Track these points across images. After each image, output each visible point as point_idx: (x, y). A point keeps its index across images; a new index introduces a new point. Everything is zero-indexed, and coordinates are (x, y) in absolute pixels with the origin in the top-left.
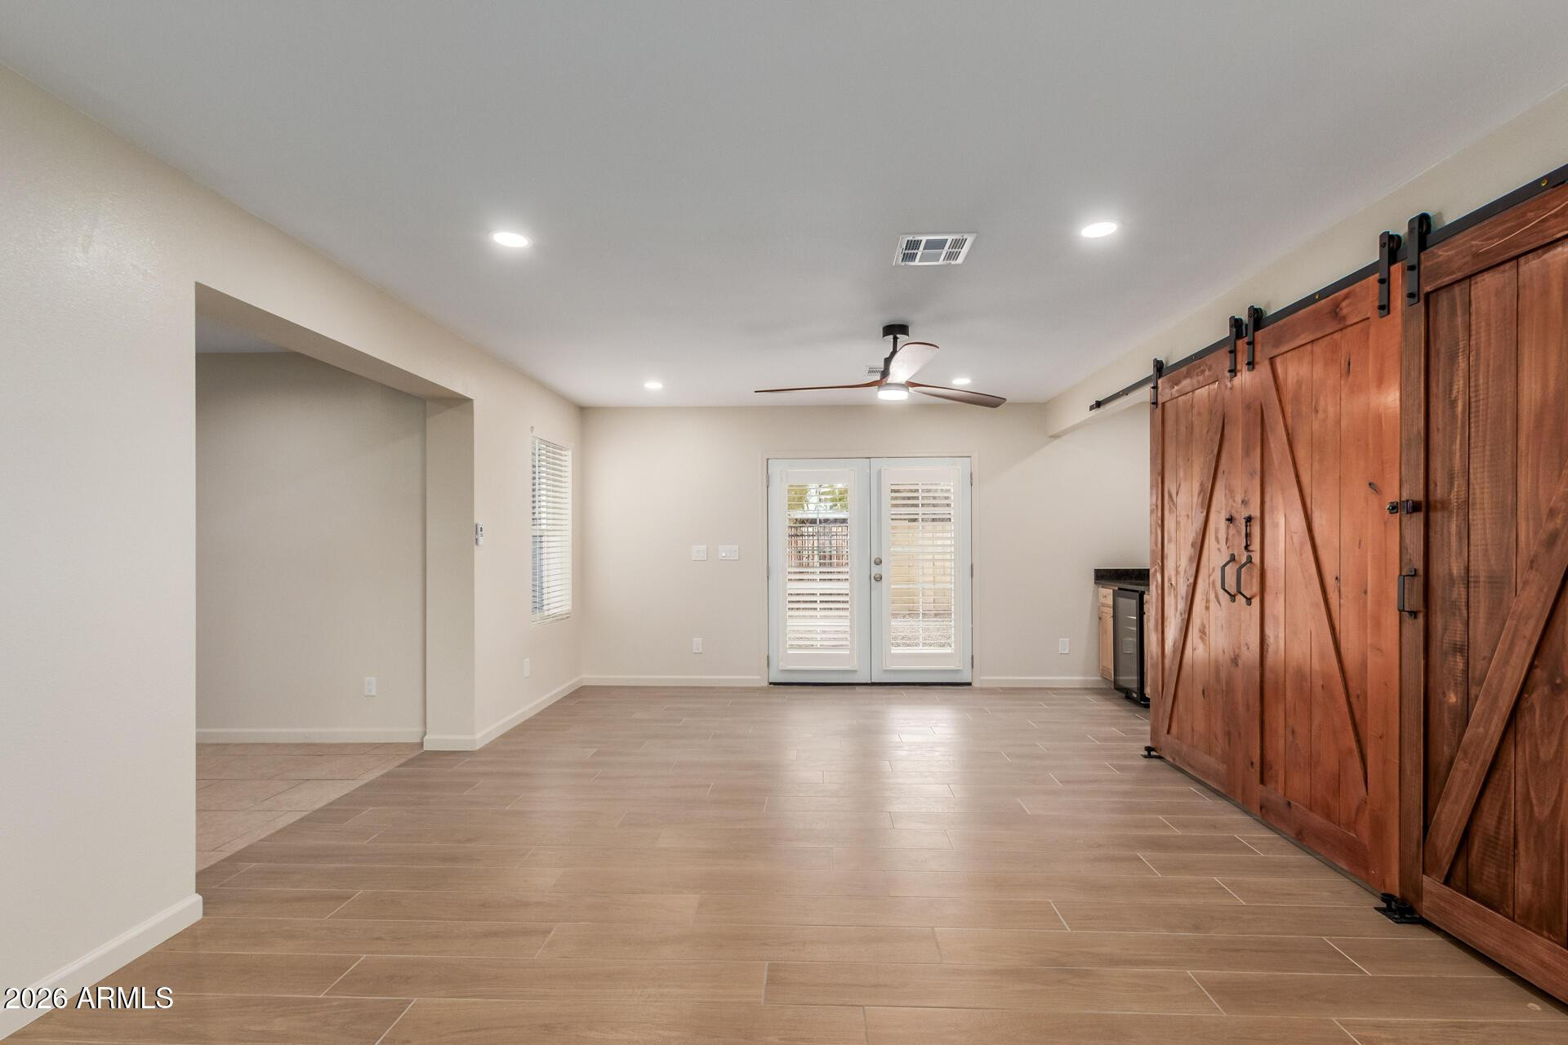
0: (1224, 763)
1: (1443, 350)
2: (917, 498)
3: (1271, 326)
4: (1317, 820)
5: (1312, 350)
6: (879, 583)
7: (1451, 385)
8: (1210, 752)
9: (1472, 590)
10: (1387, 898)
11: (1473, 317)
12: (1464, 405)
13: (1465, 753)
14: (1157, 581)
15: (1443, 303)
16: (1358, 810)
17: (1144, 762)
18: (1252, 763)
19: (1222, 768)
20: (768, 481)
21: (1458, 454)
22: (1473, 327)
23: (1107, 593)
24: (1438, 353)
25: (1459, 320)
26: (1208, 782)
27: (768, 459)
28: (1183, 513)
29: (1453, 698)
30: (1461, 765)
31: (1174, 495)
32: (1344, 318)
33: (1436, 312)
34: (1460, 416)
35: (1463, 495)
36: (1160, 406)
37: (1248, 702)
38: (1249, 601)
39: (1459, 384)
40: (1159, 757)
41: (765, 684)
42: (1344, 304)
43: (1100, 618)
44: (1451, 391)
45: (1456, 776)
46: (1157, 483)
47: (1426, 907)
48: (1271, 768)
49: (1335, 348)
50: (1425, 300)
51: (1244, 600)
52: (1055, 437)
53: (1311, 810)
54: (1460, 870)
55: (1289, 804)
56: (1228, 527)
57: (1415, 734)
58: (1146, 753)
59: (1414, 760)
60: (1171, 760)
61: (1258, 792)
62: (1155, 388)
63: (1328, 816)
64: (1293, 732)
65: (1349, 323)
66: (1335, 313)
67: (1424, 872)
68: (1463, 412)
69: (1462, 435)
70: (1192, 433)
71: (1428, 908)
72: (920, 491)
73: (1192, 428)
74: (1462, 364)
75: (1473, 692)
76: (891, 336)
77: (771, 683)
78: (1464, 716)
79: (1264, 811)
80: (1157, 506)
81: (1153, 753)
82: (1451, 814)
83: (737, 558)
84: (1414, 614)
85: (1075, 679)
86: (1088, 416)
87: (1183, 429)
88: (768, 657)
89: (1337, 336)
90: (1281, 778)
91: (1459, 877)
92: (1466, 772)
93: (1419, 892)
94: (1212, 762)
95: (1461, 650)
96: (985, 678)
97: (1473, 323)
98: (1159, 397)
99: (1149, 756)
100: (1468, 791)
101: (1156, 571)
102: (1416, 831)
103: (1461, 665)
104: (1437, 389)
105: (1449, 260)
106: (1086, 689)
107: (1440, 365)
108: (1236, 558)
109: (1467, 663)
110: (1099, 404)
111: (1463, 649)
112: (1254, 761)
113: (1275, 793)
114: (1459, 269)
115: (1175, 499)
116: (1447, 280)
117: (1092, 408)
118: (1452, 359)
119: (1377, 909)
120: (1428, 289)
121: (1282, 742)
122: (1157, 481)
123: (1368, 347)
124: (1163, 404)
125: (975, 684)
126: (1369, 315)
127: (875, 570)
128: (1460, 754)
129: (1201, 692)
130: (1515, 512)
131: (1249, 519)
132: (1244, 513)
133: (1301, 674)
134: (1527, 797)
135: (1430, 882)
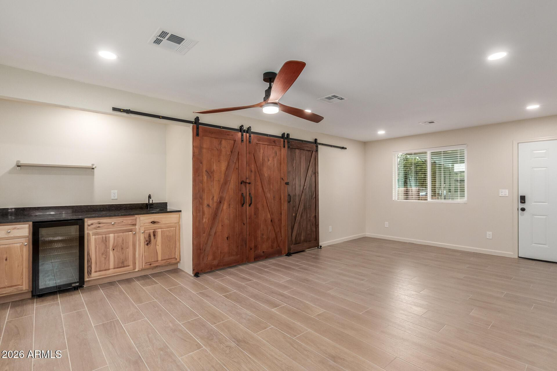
3: (255, 135)
4: (270, 250)
5: (267, 147)
9: (296, 197)
10: (286, 255)
11: (296, 155)
12: (295, 168)
15: (292, 150)
16: (280, 243)
18: (251, 249)
21: (294, 176)
22: (296, 157)
25: (294, 154)
28: (216, 179)
29: (294, 215)
30: (296, 225)
34: (294, 170)
35: (295, 182)
36: (200, 136)
38: (249, 205)
39: (294, 165)
40: (199, 275)
47: (292, 251)
48: (257, 247)
49: (273, 149)
50: (290, 148)
54: (295, 242)
55: (263, 252)
56: (240, 184)
62: (196, 127)
63: (272, 248)
64: (263, 234)
65: (277, 145)
66: (274, 142)
69: (295, 172)
74: (294, 161)
75: (297, 213)
78: (296, 217)
79: (255, 259)
80: (199, 176)
82: (294, 234)
84: (289, 202)
89: (274, 146)
90: (260, 248)
93: (290, 249)
95: (295, 207)
98: (199, 132)
100: (296, 228)
103: (295, 209)
105: (294, 144)
108: (244, 194)
112: (252, 247)
113: (259, 252)
114: (295, 147)
115: (210, 174)
121: (260, 238)
123: (281, 152)
124: (202, 136)
126: (281, 146)
128: (295, 223)
129: (226, 239)
130: (301, 185)
131: (250, 183)
132: (248, 181)
133: (265, 220)
134: (303, 225)
135: (292, 246)
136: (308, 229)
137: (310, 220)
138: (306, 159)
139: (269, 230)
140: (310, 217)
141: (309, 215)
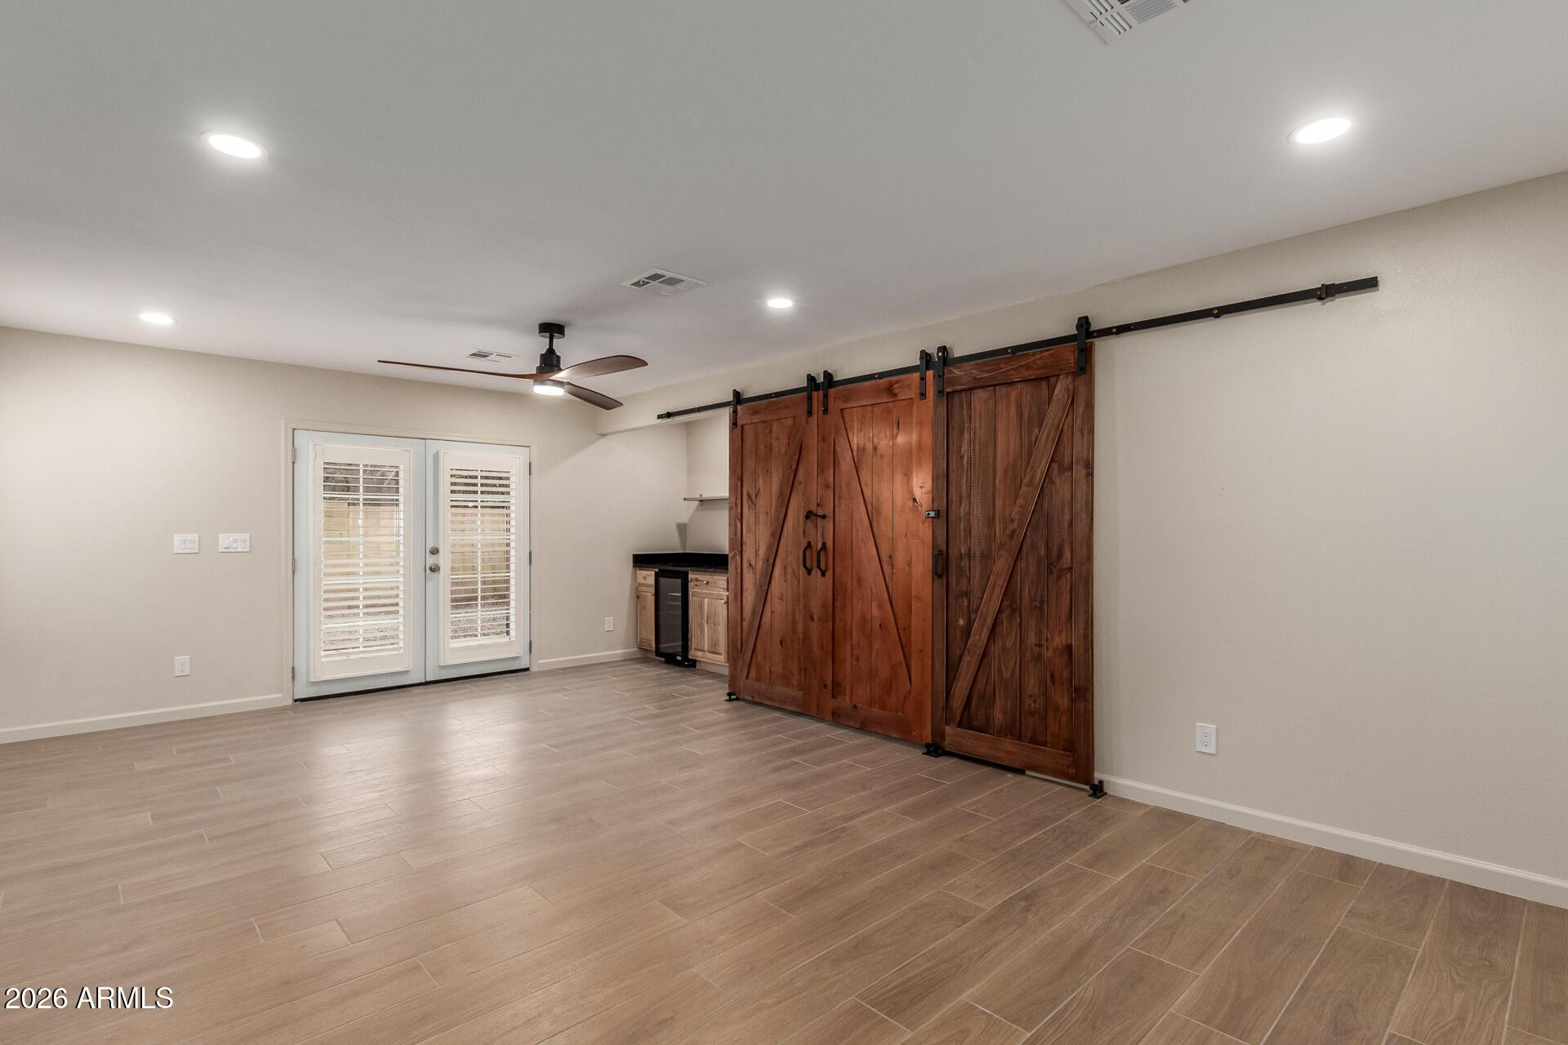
0: (800, 690)
1: (956, 427)
2: (475, 485)
3: (840, 387)
4: (876, 711)
5: (872, 411)
6: (435, 574)
7: (961, 447)
8: (787, 684)
9: (972, 561)
10: (928, 746)
11: (973, 412)
12: (968, 459)
13: (969, 651)
14: (736, 563)
15: (956, 400)
16: (904, 699)
17: (728, 705)
18: (826, 686)
19: (799, 694)
20: (294, 456)
21: (964, 486)
22: (972, 417)
23: (648, 576)
24: (953, 428)
25: (965, 412)
26: (785, 707)
27: (294, 429)
28: (762, 510)
29: (961, 622)
30: (966, 658)
31: (753, 497)
32: (895, 395)
33: (952, 405)
34: (965, 465)
35: (967, 509)
36: (739, 427)
37: (822, 645)
38: (823, 574)
39: (965, 448)
40: (737, 699)
41: (289, 702)
42: (896, 386)
43: (638, 597)
44: (960, 450)
45: (964, 664)
46: (737, 489)
47: (948, 744)
48: (840, 686)
49: (889, 412)
50: (947, 396)
51: (819, 573)
52: (604, 435)
53: (871, 707)
54: (965, 719)
55: (855, 707)
56: (805, 522)
57: (941, 645)
58: (728, 698)
59: (941, 660)
60: (750, 698)
61: (830, 704)
62: (735, 412)
63: (883, 708)
64: (858, 659)
65: (899, 398)
66: (890, 390)
67: (946, 724)
68: (967, 462)
69: (967, 474)
70: (771, 452)
71: (949, 744)
72: (479, 477)
73: (771, 448)
74: (966, 435)
75: (973, 617)
76: (548, 334)
77: (296, 701)
78: (967, 631)
79: (835, 716)
80: (736, 505)
81: (733, 697)
82: (961, 688)
83: (247, 549)
84: (940, 577)
85: (618, 652)
86: (654, 423)
87: (762, 447)
88: (293, 668)
89: (891, 405)
90: (848, 691)
91: (966, 722)
92: (969, 662)
93: (943, 736)
94: (790, 692)
95: (966, 595)
96: (542, 661)
97: (973, 415)
98: (738, 420)
99: (730, 700)
100: (970, 672)
101: (735, 554)
102: (942, 702)
103: (966, 604)
104: (953, 448)
105: (960, 377)
106: (625, 660)
107: (954, 434)
108: (812, 544)
109: (969, 602)
110: (669, 415)
111: (967, 594)
112: (827, 683)
113: (845, 702)
114: (966, 383)
115: (754, 500)
116: (959, 388)
117: (660, 417)
118: (962, 432)
119: (923, 754)
120: (948, 390)
121: (848, 667)
122: (737, 485)
123: (912, 416)
124: (742, 426)
125: (534, 669)
126: (913, 396)
127: (431, 561)
128: (966, 652)
129: (779, 643)
130: (994, 520)
131: (824, 517)
132: (820, 513)
133: (864, 620)
134: (1000, 669)
135: (949, 730)
136: (1029, 693)
137: (1038, 658)
138: (1020, 415)
139: (874, 653)
140: (1040, 645)
141: (1032, 638)
